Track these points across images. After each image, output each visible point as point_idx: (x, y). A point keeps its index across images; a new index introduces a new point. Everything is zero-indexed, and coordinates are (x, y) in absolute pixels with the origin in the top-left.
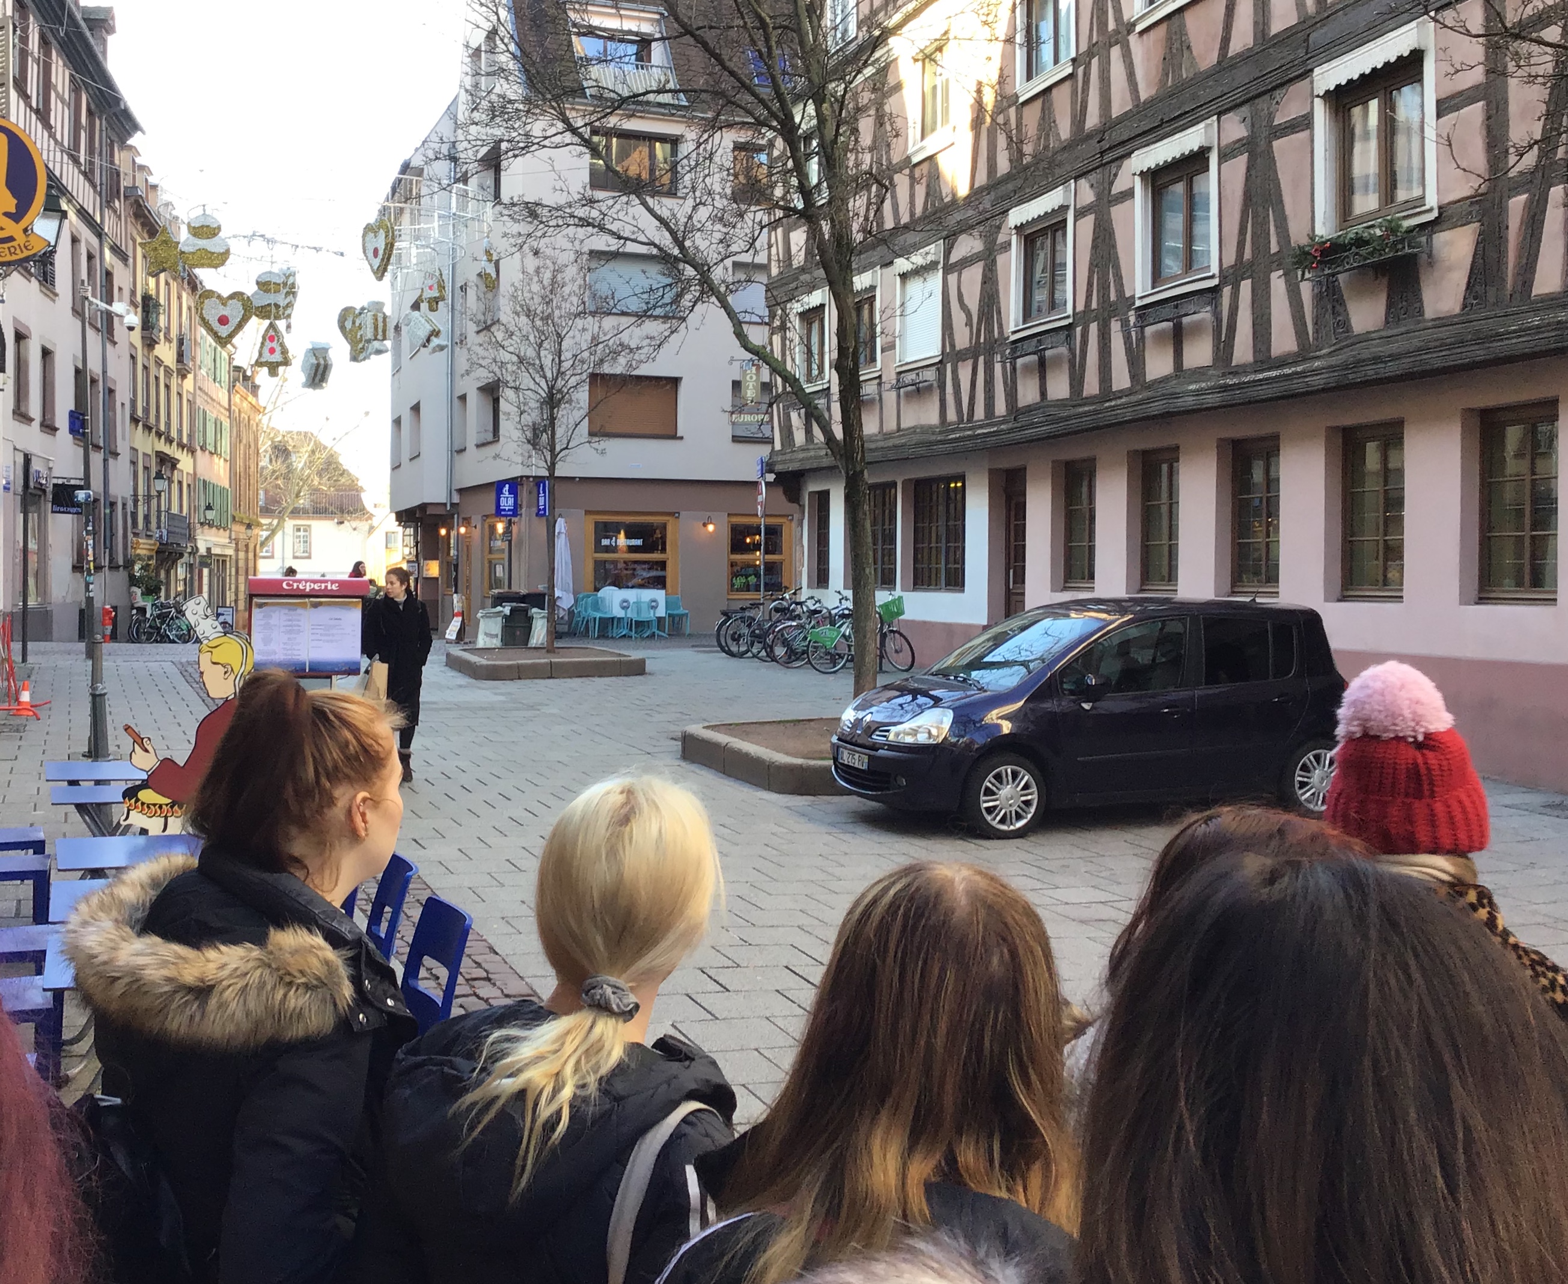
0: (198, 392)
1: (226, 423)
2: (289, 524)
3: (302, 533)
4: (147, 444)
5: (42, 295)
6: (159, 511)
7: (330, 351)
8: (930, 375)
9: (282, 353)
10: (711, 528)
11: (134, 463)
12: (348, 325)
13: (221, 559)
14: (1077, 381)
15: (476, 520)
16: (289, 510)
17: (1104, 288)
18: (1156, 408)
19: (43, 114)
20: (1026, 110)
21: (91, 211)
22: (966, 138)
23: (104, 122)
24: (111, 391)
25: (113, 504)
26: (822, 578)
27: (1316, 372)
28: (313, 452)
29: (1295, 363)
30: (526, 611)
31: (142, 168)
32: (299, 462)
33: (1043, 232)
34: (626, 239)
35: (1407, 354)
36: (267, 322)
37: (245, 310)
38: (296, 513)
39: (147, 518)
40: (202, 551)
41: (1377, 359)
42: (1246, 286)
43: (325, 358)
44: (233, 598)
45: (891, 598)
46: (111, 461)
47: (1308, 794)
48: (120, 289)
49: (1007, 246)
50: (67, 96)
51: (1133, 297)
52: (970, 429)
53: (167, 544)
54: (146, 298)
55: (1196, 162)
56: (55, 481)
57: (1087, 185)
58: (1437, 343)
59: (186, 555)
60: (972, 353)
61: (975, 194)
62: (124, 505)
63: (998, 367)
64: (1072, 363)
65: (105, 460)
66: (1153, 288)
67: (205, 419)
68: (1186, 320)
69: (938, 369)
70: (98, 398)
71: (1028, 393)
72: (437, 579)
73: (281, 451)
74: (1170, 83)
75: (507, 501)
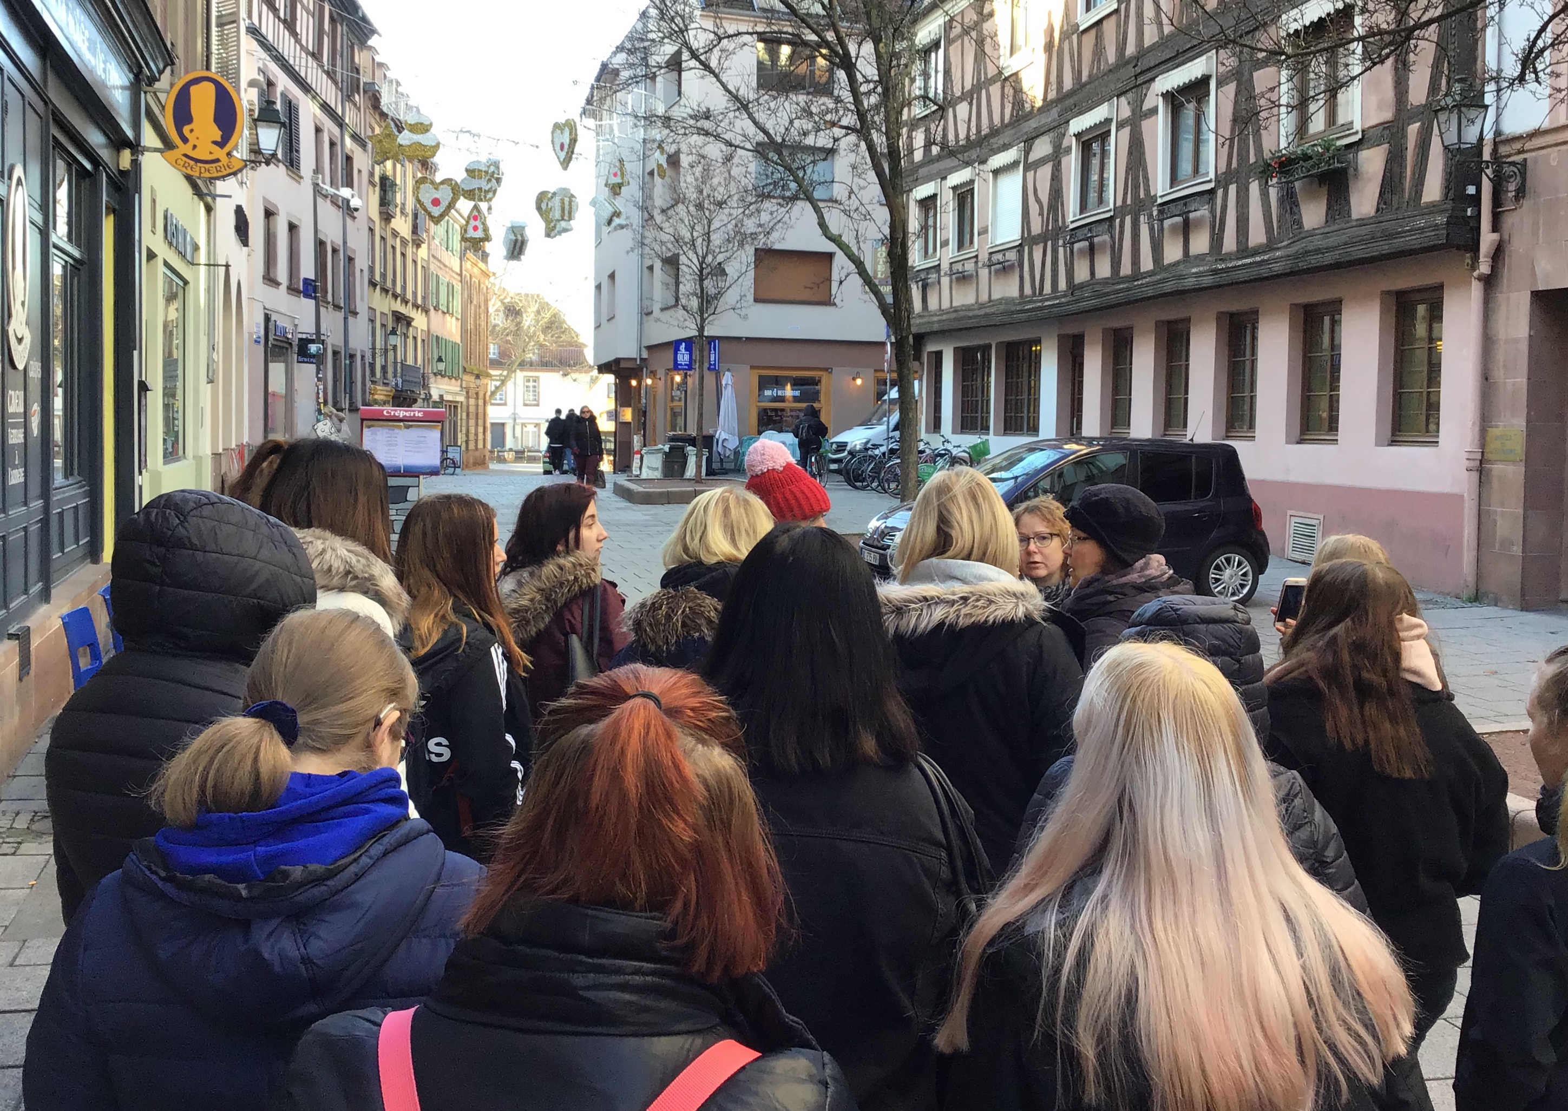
0: (431, 259)
1: (458, 287)
2: (520, 375)
3: (531, 384)
4: (384, 305)
5: (288, 178)
6: (395, 363)
7: (526, 229)
8: (1012, 256)
9: (484, 230)
10: (859, 382)
11: (372, 321)
12: (544, 206)
13: (453, 405)
14: (1116, 264)
15: (661, 373)
16: (517, 363)
17: (1136, 187)
18: (1168, 287)
19: (290, 25)
20: (1085, 38)
21: (333, 106)
22: (1041, 58)
23: (345, 27)
24: (351, 260)
25: (352, 356)
26: (936, 425)
27: (1276, 260)
28: (538, 312)
29: (1264, 252)
30: (683, 448)
31: (381, 65)
32: (528, 320)
33: (1095, 139)
34: (736, 147)
35: (1336, 248)
36: (472, 203)
37: (454, 194)
38: (523, 365)
39: (384, 368)
40: (435, 397)
41: (1318, 251)
42: (1233, 189)
43: (522, 235)
44: (464, 438)
45: (979, 441)
46: (351, 319)
47: (1219, 588)
48: (360, 171)
49: (1068, 150)
50: (311, 8)
51: (1155, 195)
52: (1041, 301)
53: (402, 391)
54: (384, 179)
55: (1198, 88)
56: (300, 336)
57: (1126, 103)
58: (1358, 239)
59: (420, 401)
60: (1043, 238)
61: (1048, 105)
62: (363, 357)
63: (1061, 250)
64: (1113, 247)
65: (346, 319)
66: (1171, 187)
67: (438, 283)
68: (1192, 215)
69: (1018, 251)
70: (339, 265)
71: (1082, 274)
72: (630, 423)
73: (513, 312)
74: (1184, 21)
75: (683, 357)
